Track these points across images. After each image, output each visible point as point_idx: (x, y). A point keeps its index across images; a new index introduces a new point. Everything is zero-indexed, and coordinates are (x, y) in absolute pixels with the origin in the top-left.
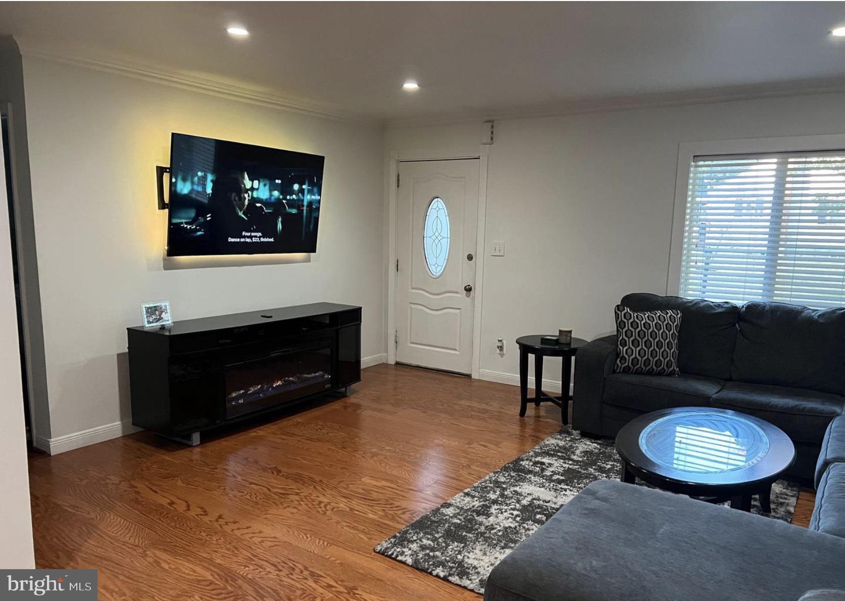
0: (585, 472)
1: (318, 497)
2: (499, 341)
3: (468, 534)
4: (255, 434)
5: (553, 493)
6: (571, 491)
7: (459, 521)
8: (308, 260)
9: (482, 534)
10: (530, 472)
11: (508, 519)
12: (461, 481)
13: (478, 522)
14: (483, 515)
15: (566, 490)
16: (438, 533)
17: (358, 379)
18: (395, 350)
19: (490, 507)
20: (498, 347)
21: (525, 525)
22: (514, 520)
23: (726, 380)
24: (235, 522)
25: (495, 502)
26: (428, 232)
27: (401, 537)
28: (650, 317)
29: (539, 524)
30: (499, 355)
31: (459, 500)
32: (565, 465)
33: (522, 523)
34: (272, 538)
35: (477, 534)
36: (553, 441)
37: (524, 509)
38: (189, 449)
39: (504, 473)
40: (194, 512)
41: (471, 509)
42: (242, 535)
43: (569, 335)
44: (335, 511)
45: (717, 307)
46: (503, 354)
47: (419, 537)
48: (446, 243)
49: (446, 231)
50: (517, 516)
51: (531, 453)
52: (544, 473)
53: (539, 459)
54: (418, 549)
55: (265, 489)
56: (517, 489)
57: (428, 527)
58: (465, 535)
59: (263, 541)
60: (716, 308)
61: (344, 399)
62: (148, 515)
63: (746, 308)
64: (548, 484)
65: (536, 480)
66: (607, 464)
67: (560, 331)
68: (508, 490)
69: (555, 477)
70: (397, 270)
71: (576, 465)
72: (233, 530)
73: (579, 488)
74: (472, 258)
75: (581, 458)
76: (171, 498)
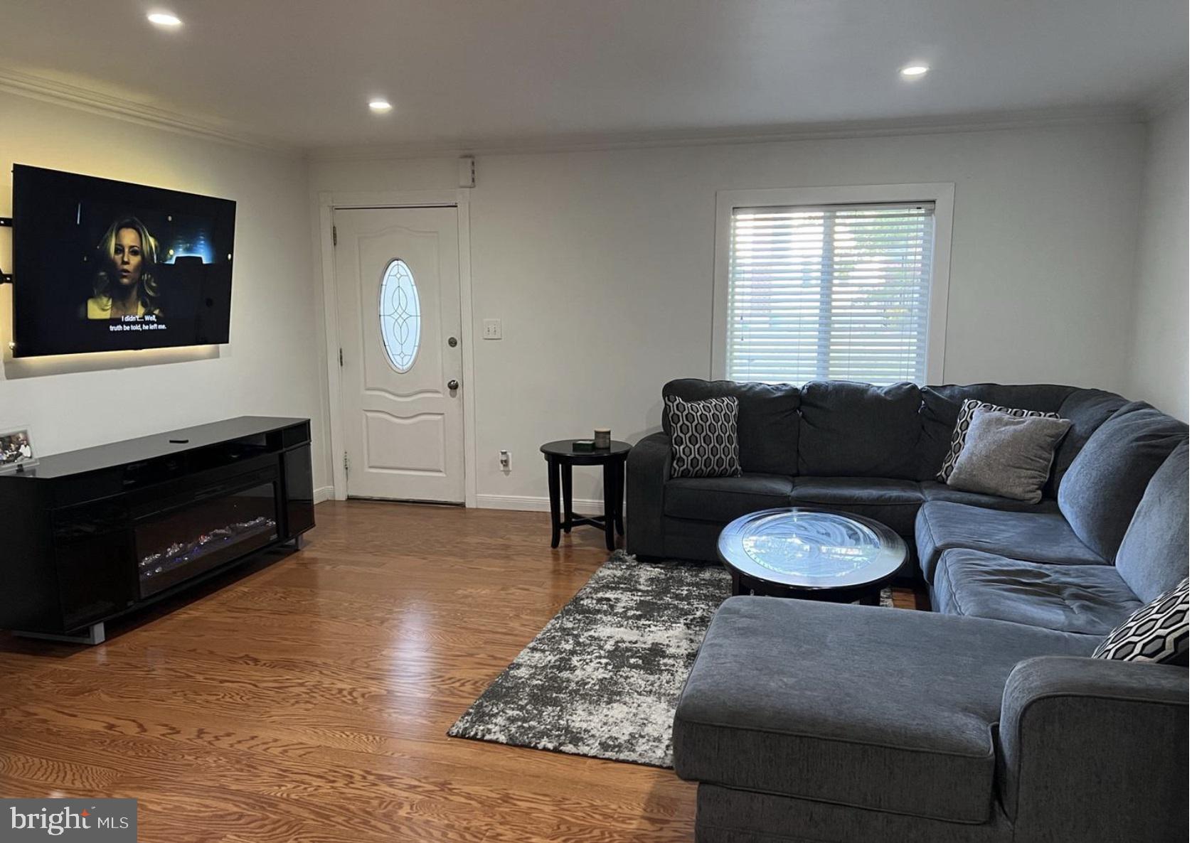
0: (662, 602)
1: (333, 684)
2: (503, 453)
3: (559, 695)
4: (185, 616)
5: (635, 631)
6: (656, 626)
7: (539, 682)
8: (216, 355)
9: (577, 692)
10: (599, 611)
11: (598, 669)
12: (516, 635)
13: (564, 679)
14: (567, 670)
15: (649, 626)
16: (521, 699)
17: (310, 524)
18: (345, 479)
19: (570, 660)
20: (502, 462)
21: (621, 673)
22: (606, 669)
23: (794, 476)
24: (229, 735)
25: (573, 653)
26: (387, 307)
27: (478, 712)
28: (706, 407)
29: (637, 670)
30: (503, 473)
31: (527, 658)
32: (635, 598)
33: (617, 672)
34: (297, 744)
35: (571, 694)
36: (608, 572)
37: (611, 655)
38: (90, 650)
39: (567, 617)
40: (156, 732)
41: (547, 665)
42: (249, 748)
43: (607, 436)
44: (368, 697)
45: (776, 390)
46: (509, 471)
47: (500, 709)
48: (415, 323)
49: (414, 307)
50: (607, 664)
51: (588, 590)
52: (615, 611)
53: (600, 595)
54: (507, 723)
55: (251, 686)
56: (592, 633)
57: (505, 695)
58: (556, 697)
59: (286, 751)
60: (774, 392)
61: (296, 554)
62: (82, 748)
63: (808, 389)
64: (626, 622)
65: (609, 619)
66: (682, 590)
67: (597, 433)
68: (582, 637)
69: (630, 613)
70: (342, 365)
71: (648, 596)
72: (232, 746)
73: (663, 621)
74: (456, 343)
75: (649, 587)
76: (107, 721)
